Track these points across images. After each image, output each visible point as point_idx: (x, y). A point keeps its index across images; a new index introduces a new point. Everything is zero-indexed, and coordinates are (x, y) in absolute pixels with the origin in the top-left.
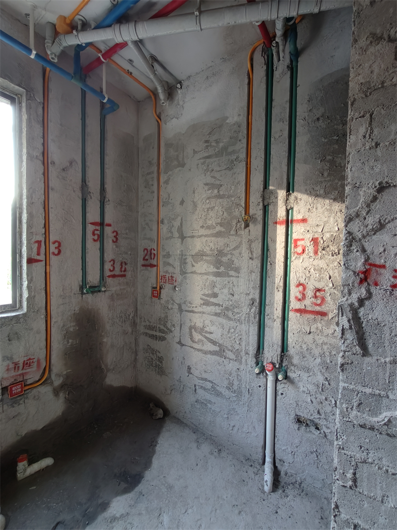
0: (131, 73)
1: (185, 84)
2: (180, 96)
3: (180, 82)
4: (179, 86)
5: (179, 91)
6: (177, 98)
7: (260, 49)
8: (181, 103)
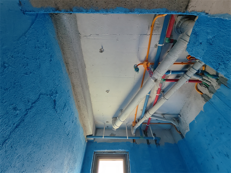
0: (160, 123)
1: (181, 114)
2: (182, 119)
3: (179, 114)
4: (179, 116)
5: (181, 118)
6: (182, 121)
7: (199, 85)
8: (184, 122)
